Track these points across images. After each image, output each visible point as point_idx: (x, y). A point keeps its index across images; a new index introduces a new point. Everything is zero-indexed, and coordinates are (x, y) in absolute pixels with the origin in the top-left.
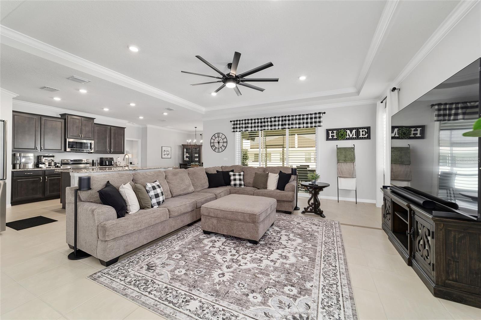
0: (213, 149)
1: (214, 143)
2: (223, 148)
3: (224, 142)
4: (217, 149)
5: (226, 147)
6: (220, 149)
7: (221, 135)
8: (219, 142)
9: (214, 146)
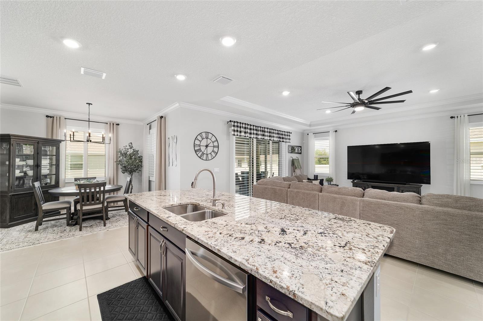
0: (199, 155)
1: (200, 146)
2: (213, 154)
3: (214, 147)
4: (205, 155)
5: (217, 153)
6: (209, 155)
7: (210, 136)
8: (207, 146)
9: (200, 150)
